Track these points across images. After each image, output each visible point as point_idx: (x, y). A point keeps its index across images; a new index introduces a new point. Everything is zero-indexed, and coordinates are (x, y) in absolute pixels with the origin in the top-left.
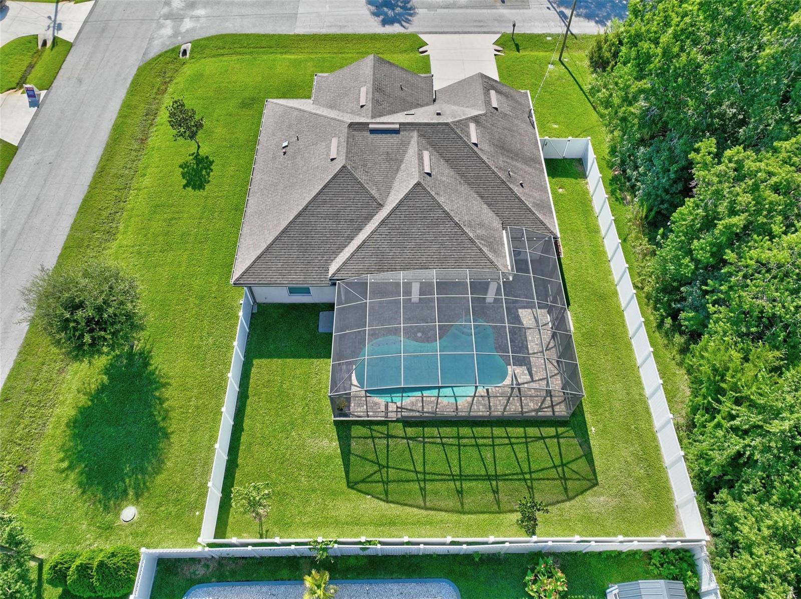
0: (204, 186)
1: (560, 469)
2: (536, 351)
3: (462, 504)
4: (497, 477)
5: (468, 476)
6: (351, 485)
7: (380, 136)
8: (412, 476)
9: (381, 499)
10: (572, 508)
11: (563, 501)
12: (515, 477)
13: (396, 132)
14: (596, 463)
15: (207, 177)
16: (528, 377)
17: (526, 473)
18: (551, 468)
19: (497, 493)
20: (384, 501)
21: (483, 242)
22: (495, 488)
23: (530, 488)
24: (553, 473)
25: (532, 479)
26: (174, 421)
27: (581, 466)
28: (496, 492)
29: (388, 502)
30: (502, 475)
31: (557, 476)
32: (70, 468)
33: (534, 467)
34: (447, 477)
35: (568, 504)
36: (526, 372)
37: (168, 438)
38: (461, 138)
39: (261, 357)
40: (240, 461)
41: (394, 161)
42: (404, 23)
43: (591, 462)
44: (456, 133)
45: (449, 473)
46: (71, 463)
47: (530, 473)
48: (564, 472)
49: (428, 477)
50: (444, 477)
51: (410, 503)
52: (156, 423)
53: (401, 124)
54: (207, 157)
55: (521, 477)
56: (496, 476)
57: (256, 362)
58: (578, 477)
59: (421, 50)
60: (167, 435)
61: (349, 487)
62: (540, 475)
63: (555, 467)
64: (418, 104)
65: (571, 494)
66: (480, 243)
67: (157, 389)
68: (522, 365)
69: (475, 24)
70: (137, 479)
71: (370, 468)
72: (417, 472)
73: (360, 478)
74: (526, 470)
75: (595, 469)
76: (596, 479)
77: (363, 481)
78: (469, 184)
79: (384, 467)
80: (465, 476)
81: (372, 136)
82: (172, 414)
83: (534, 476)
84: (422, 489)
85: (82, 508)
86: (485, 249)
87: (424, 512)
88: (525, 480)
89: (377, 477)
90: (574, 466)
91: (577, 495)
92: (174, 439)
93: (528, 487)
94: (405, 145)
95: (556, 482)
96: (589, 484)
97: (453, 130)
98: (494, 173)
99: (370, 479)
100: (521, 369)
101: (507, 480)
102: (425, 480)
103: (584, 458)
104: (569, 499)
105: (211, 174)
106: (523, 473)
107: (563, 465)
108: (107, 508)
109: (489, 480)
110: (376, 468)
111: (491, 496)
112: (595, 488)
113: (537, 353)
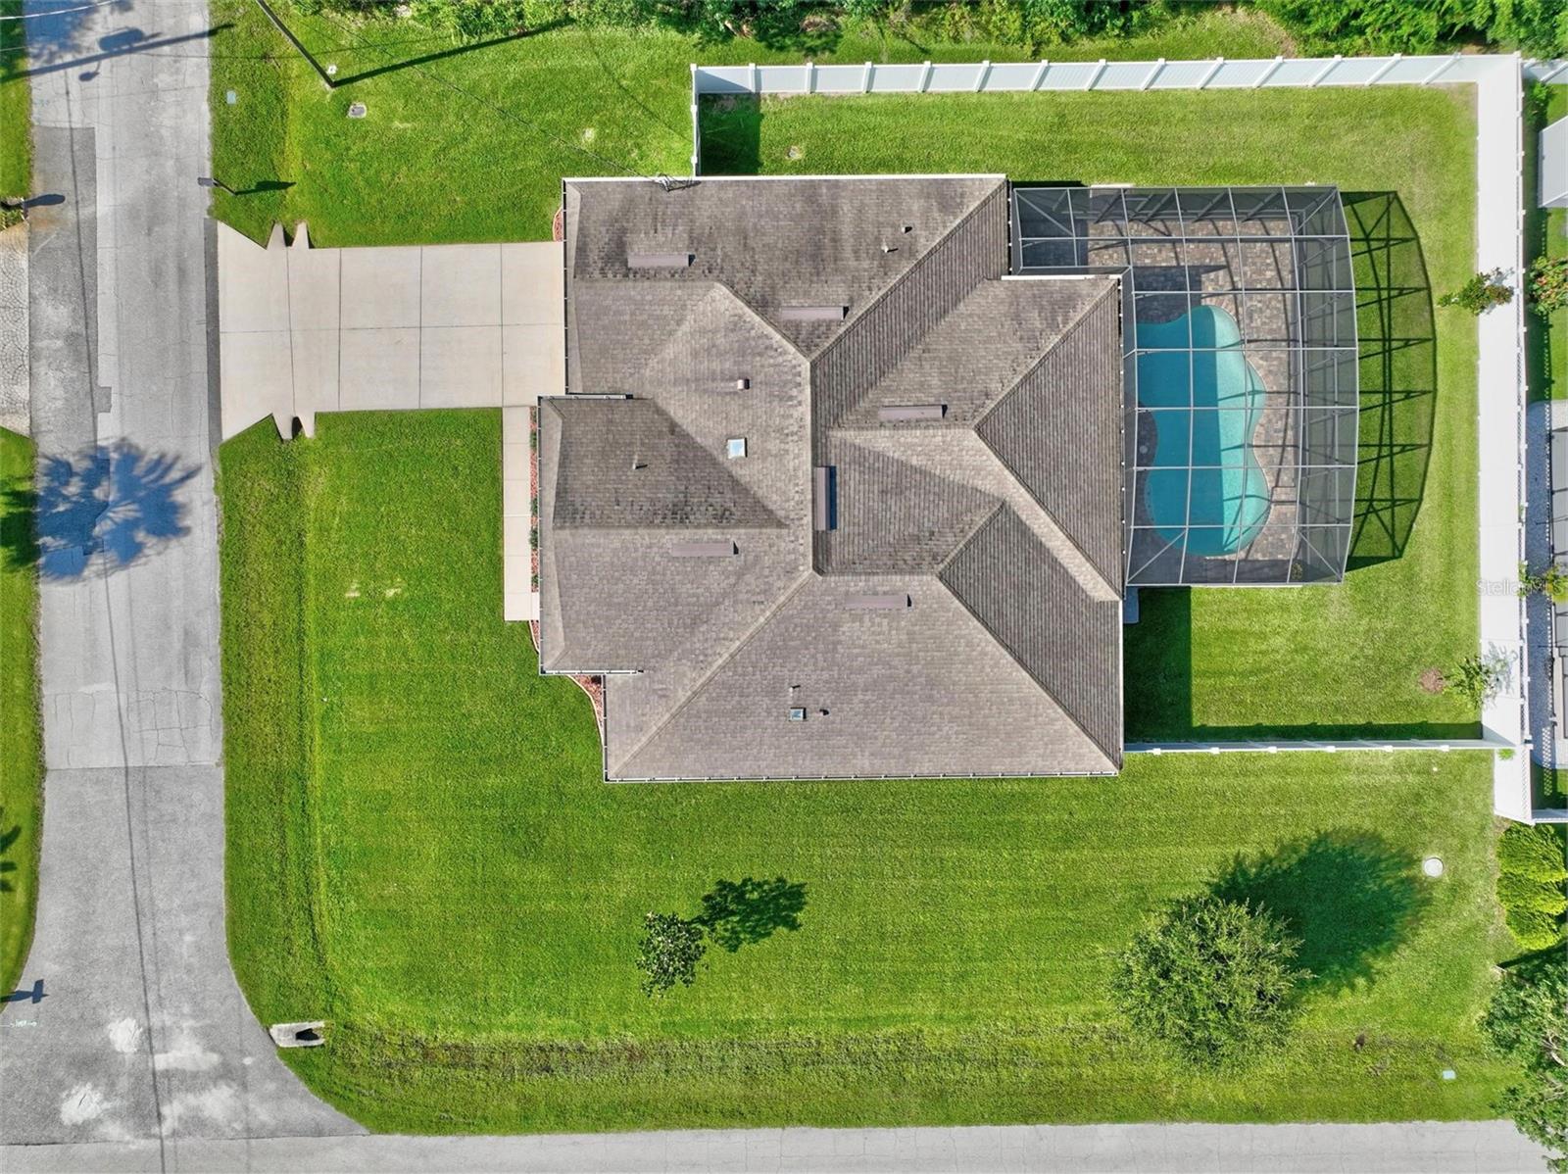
0: (792, 887)
1: (1374, 245)
2: (1173, 255)
3: (1424, 393)
4: (1386, 339)
5: (1384, 381)
6: (1397, 553)
7: (841, 508)
8: (1385, 462)
9: (1418, 508)
10: (1428, 233)
11: (1419, 248)
12: (1385, 311)
13: (832, 473)
14: (1365, 189)
15: (766, 887)
16: (1221, 273)
17: (1379, 296)
18: (1371, 257)
19: (1409, 340)
20: (1420, 504)
21: (1060, 319)
22: (1401, 343)
23: (1401, 291)
24: (1380, 255)
25: (1389, 289)
26: (1299, 833)
27: (1370, 211)
28: (1407, 343)
29: (1420, 500)
30: (1383, 331)
31: (1385, 251)
32: (1366, 972)
33: (1372, 283)
34: (1387, 412)
35: (1423, 241)
36: (1212, 275)
37: (1327, 835)
38: (839, 339)
39: (1189, 715)
40: (1362, 721)
41: (901, 479)
42: (175, 474)
43: (1363, 197)
44: (830, 349)
45: (1380, 409)
46: (1359, 973)
47: (1379, 289)
48: (1378, 240)
49: (1386, 441)
50: (1387, 417)
51: (1422, 466)
52: (1302, 862)
53: (815, 464)
54: (707, 898)
55: (1385, 304)
56: (1384, 340)
57: (1196, 722)
58: (1384, 220)
59: (286, 434)
60: (1323, 838)
61: (1400, 556)
62: (1382, 274)
63: (1370, 251)
64: (672, 432)
65: (1410, 235)
66: (1065, 323)
67: (1244, 873)
68: (1200, 281)
69: (172, 286)
70: (1387, 869)
71: (1373, 525)
72: (1379, 457)
73: (1386, 539)
74: (1375, 294)
75: (1374, 193)
76: (1388, 193)
77: (1392, 537)
78: (923, 334)
79: (1371, 505)
80: (1385, 386)
81: (841, 524)
82: (1287, 839)
83: (1384, 284)
84: (1404, 448)
85: (1427, 936)
86: (1076, 317)
87: (1436, 445)
88: (1389, 298)
89: (1386, 516)
90: (1369, 224)
91: (1411, 225)
92: (1328, 826)
93: (1400, 294)
94: (862, 458)
95: (1392, 253)
96: (1395, 204)
97: (824, 354)
98: (902, 281)
99: (1390, 527)
100: (1207, 284)
101: (1390, 325)
102: (1391, 446)
103: (1355, 206)
104: (1416, 238)
105: (756, 879)
106: (1380, 301)
107: (1367, 239)
108: (1427, 902)
109: (1390, 350)
110: (1372, 517)
111: (1414, 351)
112: (1401, 196)
113: (1176, 253)
